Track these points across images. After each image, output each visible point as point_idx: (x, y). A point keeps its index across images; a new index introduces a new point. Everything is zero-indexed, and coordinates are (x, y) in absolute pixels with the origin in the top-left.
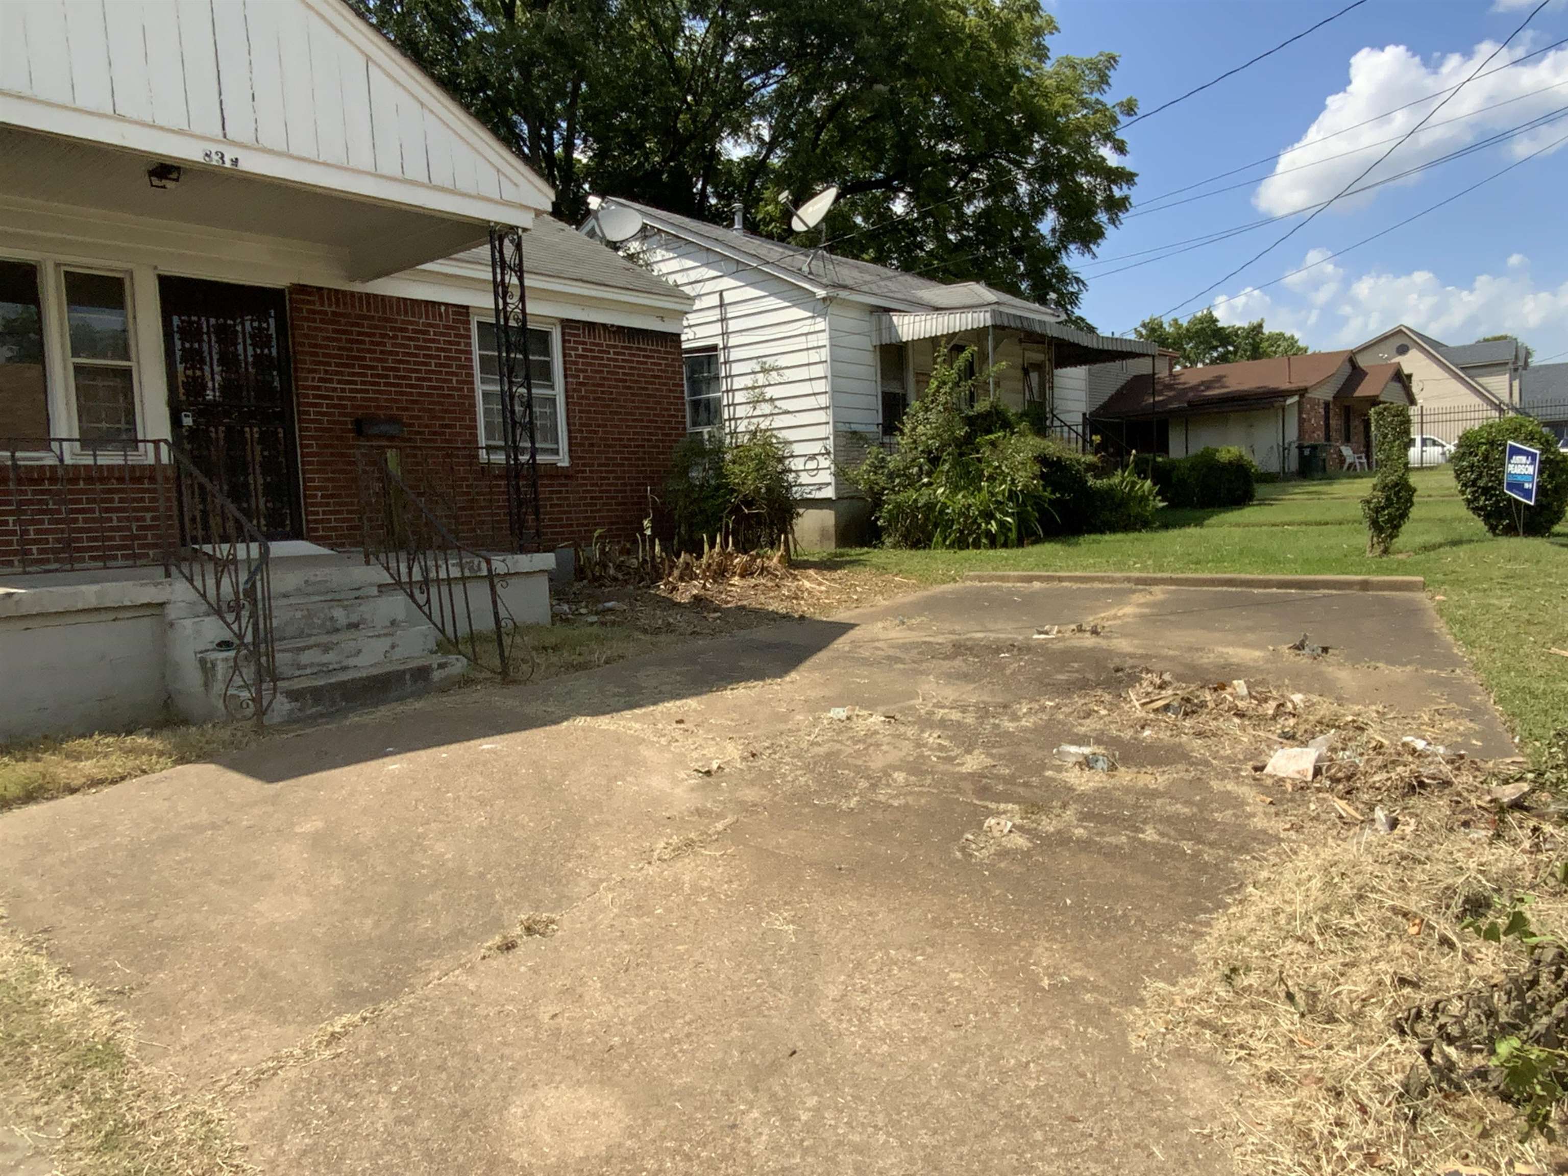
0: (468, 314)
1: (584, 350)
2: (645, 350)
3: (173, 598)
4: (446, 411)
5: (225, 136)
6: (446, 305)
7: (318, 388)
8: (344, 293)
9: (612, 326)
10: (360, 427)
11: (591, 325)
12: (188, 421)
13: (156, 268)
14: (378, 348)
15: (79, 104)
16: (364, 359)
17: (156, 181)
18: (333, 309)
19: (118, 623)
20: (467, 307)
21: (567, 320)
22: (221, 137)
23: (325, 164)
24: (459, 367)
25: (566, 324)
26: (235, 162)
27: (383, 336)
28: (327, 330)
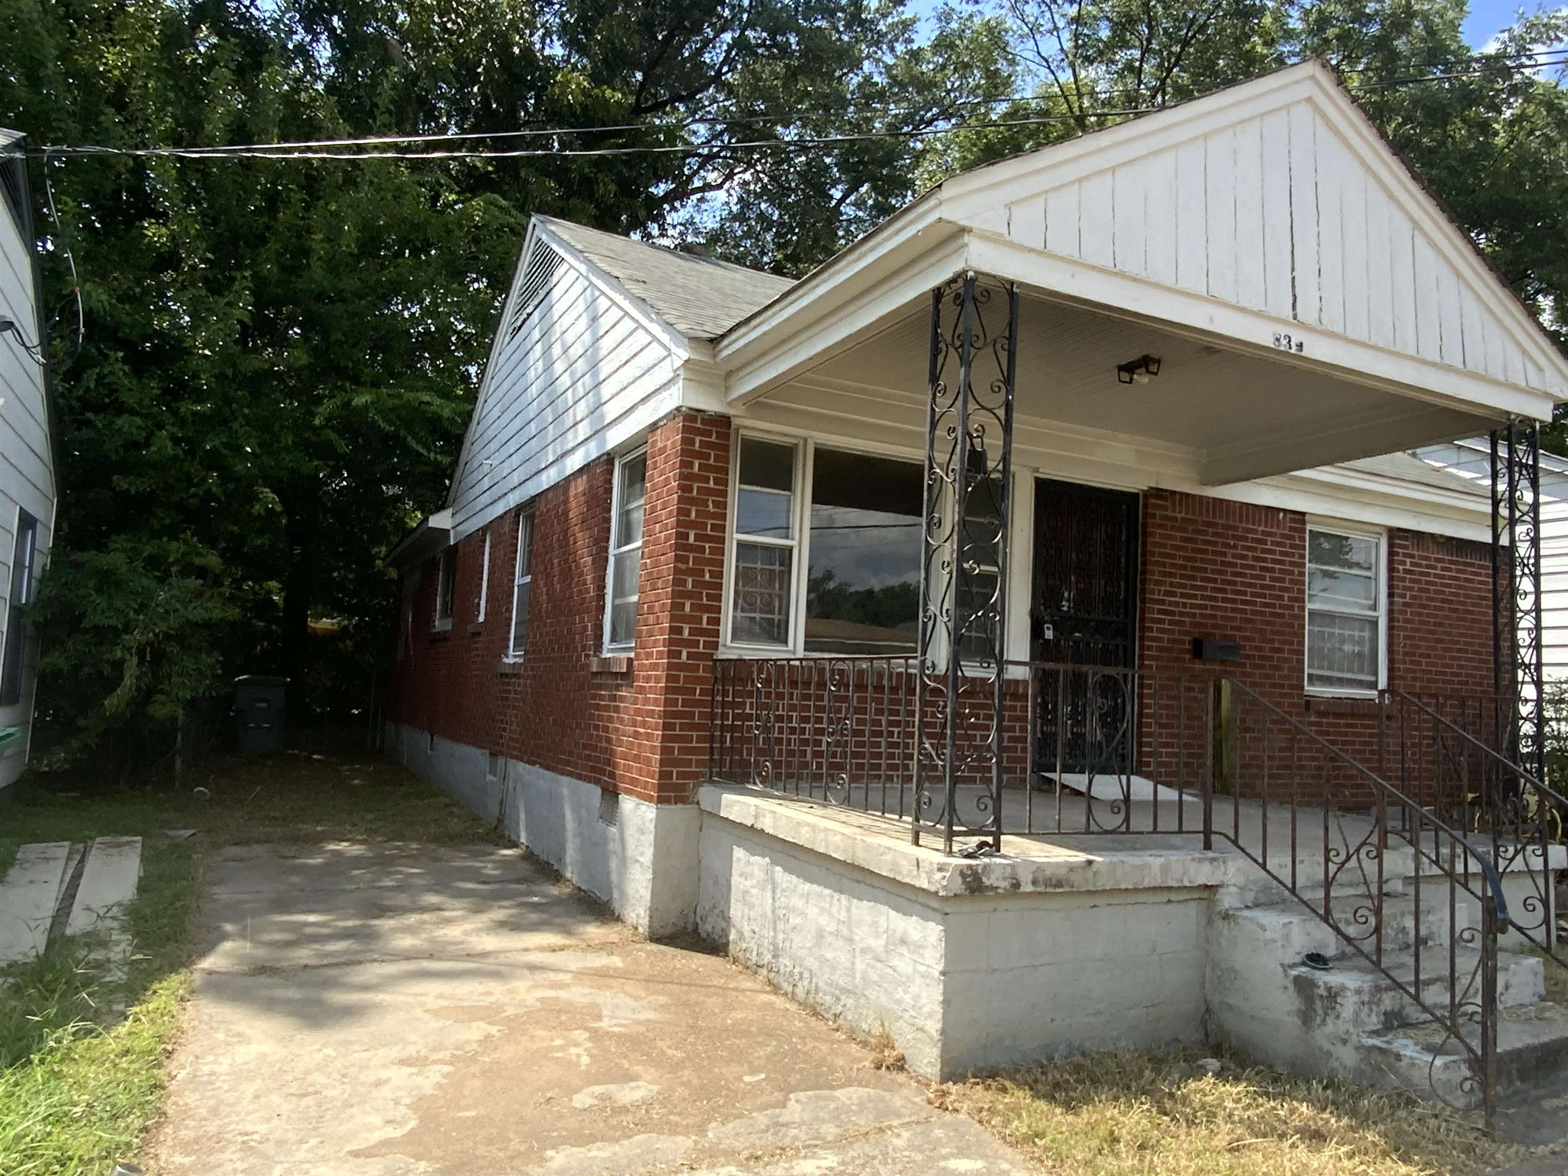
0: (1304, 522)
1: (1412, 564)
2: (1473, 565)
3: (1226, 880)
4: (1277, 633)
5: (1295, 317)
6: (1285, 511)
7: (1163, 602)
8: (1194, 497)
9: (1441, 536)
10: (1198, 649)
11: (1419, 536)
12: (1049, 634)
13: (1037, 470)
14: (1219, 559)
15: (1181, 285)
16: (1205, 570)
17: (1125, 376)
18: (1183, 515)
19: (1169, 906)
20: (1303, 514)
21: (1399, 529)
22: (1291, 319)
23: (1375, 348)
24: (1291, 581)
25: (1394, 534)
26: (1300, 346)
27: (1227, 545)
28: (1175, 538)
